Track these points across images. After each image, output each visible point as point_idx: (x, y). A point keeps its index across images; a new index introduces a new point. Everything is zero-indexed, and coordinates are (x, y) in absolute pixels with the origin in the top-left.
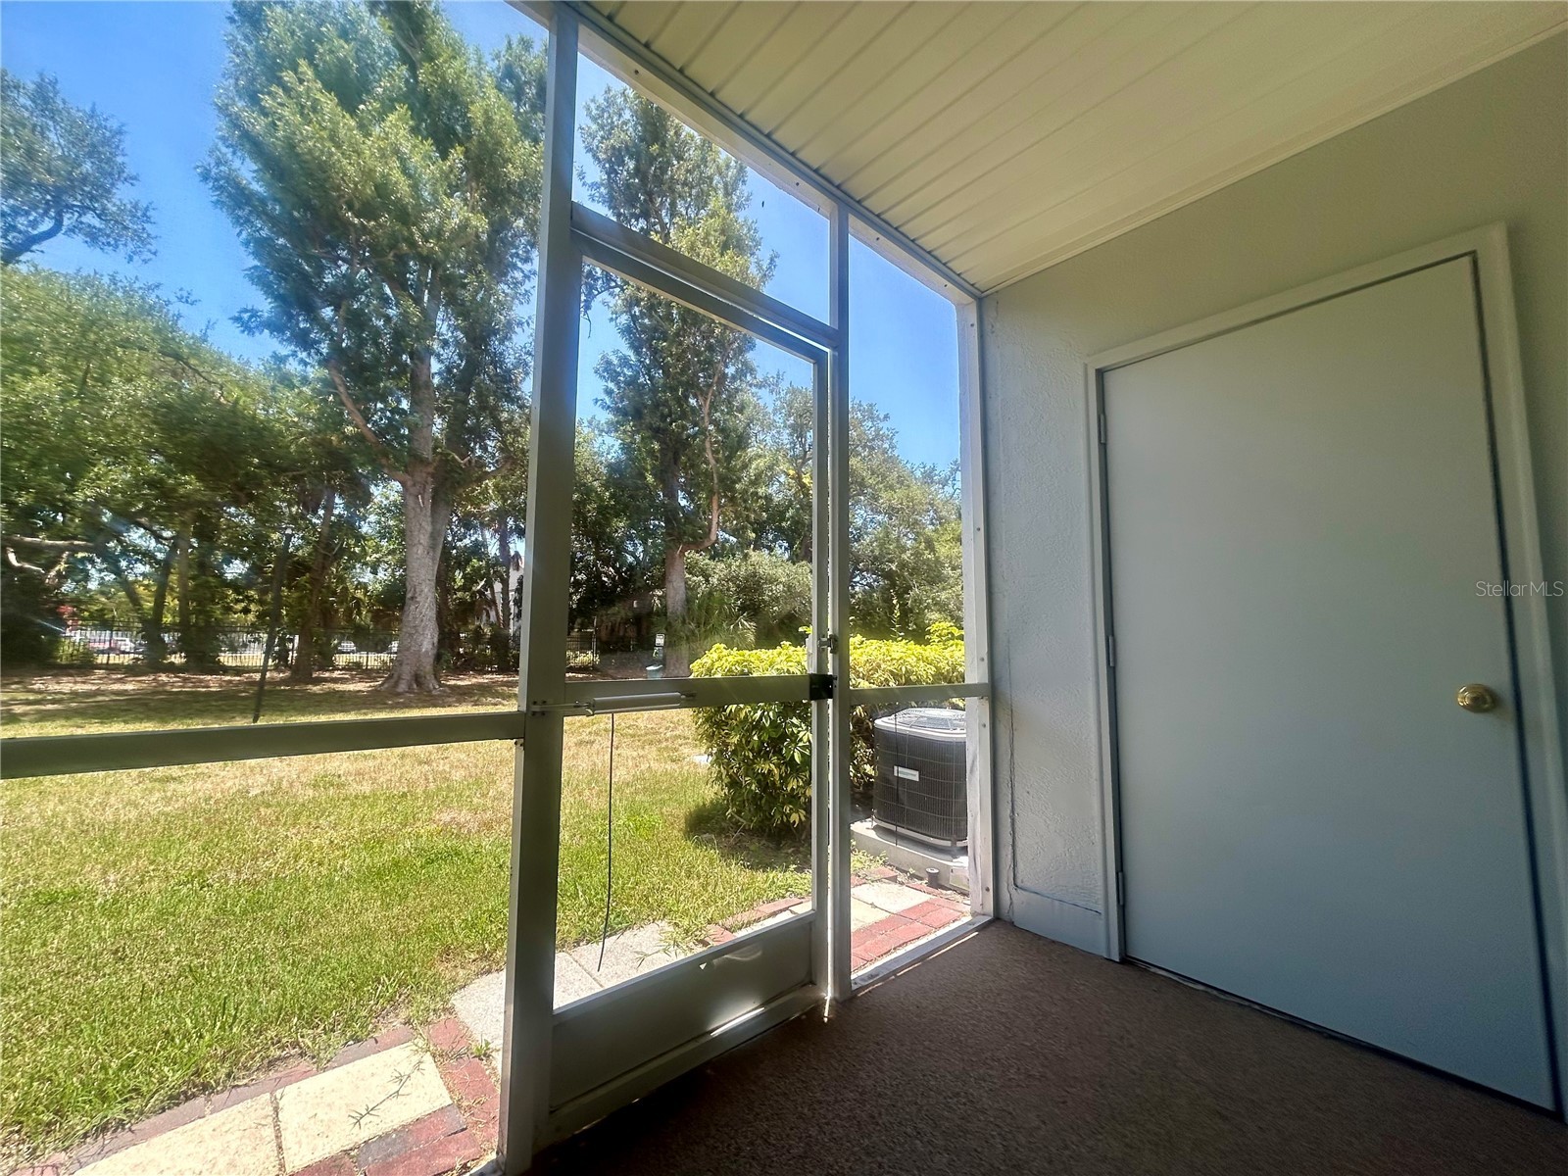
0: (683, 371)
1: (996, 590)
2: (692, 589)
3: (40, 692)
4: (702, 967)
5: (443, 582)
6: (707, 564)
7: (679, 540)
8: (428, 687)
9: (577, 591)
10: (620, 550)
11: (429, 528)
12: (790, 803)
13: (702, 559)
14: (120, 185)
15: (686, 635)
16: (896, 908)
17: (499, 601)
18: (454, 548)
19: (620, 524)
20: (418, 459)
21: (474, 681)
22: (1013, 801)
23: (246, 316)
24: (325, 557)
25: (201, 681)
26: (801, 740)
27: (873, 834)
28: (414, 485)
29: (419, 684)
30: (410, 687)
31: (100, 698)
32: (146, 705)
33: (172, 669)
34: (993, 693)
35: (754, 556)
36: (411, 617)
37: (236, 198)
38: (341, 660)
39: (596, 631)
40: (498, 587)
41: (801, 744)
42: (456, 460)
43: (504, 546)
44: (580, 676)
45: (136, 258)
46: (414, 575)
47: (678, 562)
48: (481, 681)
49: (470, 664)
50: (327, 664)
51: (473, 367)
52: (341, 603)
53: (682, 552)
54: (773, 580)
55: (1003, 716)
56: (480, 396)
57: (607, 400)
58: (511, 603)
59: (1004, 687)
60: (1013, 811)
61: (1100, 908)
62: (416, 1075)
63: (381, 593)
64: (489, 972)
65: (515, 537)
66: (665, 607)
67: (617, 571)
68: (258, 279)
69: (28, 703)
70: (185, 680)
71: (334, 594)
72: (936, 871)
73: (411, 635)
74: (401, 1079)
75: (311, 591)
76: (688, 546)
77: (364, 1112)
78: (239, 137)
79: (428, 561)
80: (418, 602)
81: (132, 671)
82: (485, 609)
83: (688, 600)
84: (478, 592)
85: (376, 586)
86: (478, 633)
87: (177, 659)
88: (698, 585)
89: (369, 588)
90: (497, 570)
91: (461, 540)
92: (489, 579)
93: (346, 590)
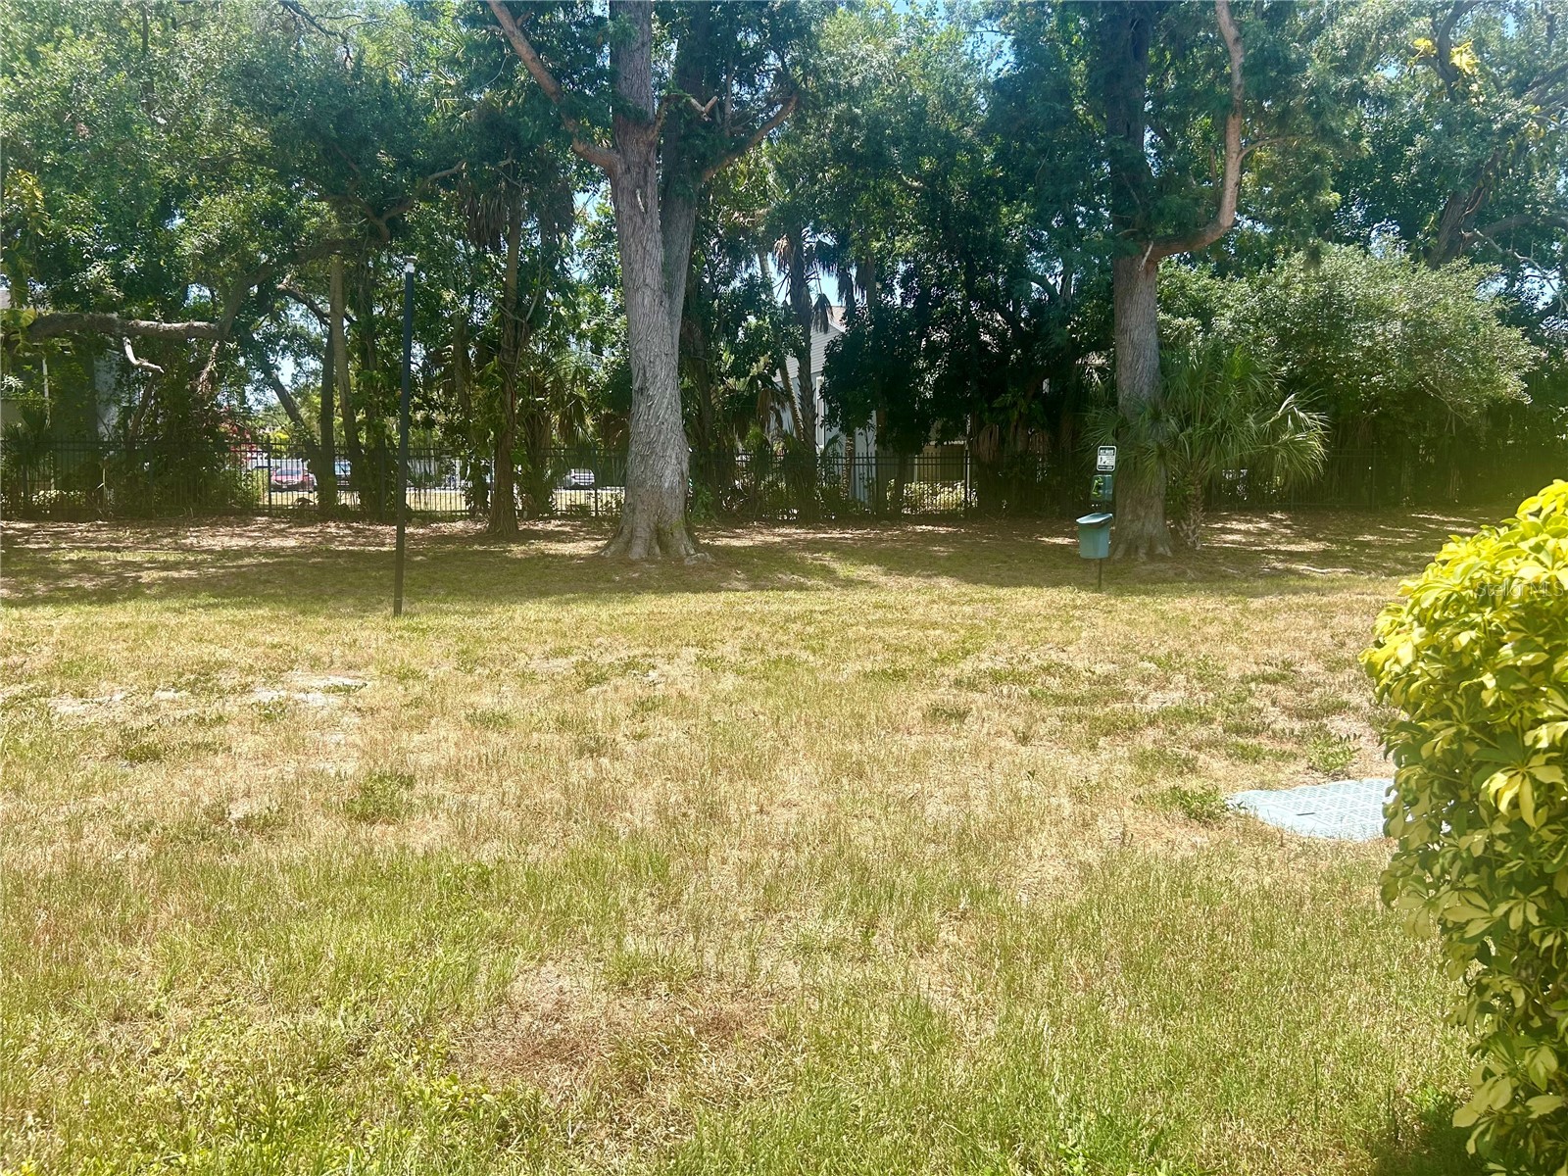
2: (1173, 346)
3: (190, 549)
5: (694, 359)
6: (1205, 289)
7: (1143, 235)
8: (678, 552)
9: (932, 365)
10: (1020, 274)
11: (659, 255)
13: (1196, 278)
15: (1160, 446)
17: (796, 392)
18: (715, 296)
19: (1014, 218)
20: (629, 119)
21: (759, 539)
24: (517, 326)
25: (377, 534)
28: (628, 170)
29: (664, 547)
30: (649, 551)
32: (292, 573)
33: (344, 515)
36: (642, 427)
38: (563, 499)
39: (970, 443)
40: (792, 365)
42: (694, 108)
43: (799, 287)
44: (942, 530)
46: (641, 346)
47: (1142, 285)
48: (770, 539)
49: (755, 510)
50: (540, 507)
52: (556, 404)
53: (1153, 262)
54: (1378, 311)
58: (817, 395)
63: (607, 386)
65: (819, 268)
66: (1112, 387)
67: (1012, 319)
69: (165, 567)
70: (358, 532)
71: (543, 391)
73: (645, 457)
75: (503, 386)
76: (1166, 246)
79: (661, 318)
80: (652, 398)
81: (300, 515)
82: (772, 408)
83: (1164, 369)
84: (760, 376)
85: (600, 374)
86: (762, 453)
87: (346, 499)
88: (1186, 335)
89: (592, 378)
90: (788, 334)
91: (727, 284)
92: (776, 352)
93: (559, 382)
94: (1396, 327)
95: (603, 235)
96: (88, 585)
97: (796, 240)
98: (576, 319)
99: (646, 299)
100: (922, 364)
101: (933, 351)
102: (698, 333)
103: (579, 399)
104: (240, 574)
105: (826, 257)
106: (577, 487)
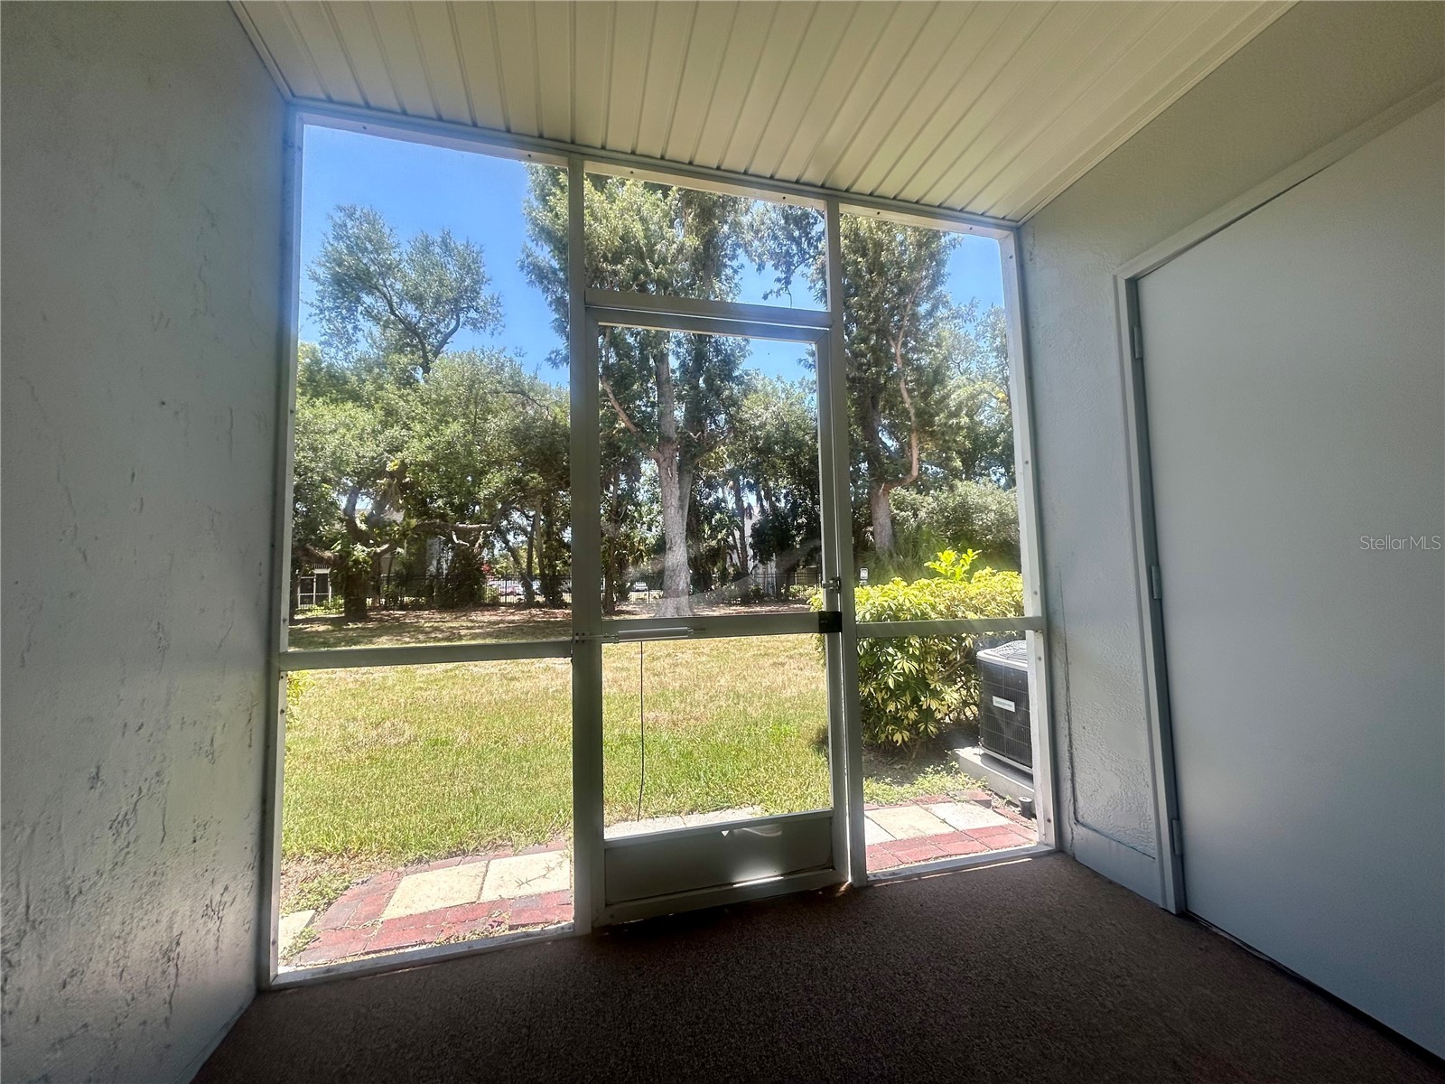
0: (875, 321)
1: (1046, 522)
2: (899, 524)
3: (472, 621)
4: (725, 833)
5: (693, 532)
6: (914, 500)
7: (880, 479)
9: (799, 533)
11: (678, 493)
12: (892, 724)
13: (911, 495)
14: (483, 287)
16: (962, 826)
17: (739, 546)
18: (702, 506)
20: (666, 440)
22: (1070, 735)
23: (553, 356)
25: (553, 613)
26: (896, 667)
27: (978, 760)
28: (665, 460)
29: (679, 615)
31: (501, 625)
33: (539, 605)
34: (1048, 627)
35: (962, 487)
37: (541, 275)
38: (633, 596)
40: (737, 534)
41: (896, 671)
42: (691, 436)
43: (739, 500)
45: (495, 332)
46: (670, 529)
47: (883, 500)
48: (728, 612)
49: (721, 599)
50: (625, 600)
51: (700, 357)
52: (631, 553)
53: (887, 490)
54: (983, 509)
55: (1058, 649)
56: (709, 381)
57: (810, 360)
58: (748, 547)
59: (1058, 621)
60: (1071, 747)
61: (1155, 853)
62: (557, 869)
63: (655, 545)
64: (626, 820)
65: (747, 490)
66: (875, 542)
68: (560, 329)
69: (468, 628)
70: (546, 613)
71: (625, 547)
72: (1029, 800)
73: (671, 577)
74: (549, 869)
76: (891, 484)
77: (524, 881)
78: (539, 232)
79: (678, 518)
80: (674, 550)
81: (518, 606)
82: (728, 553)
83: (894, 535)
84: (722, 539)
85: (651, 540)
86: (724, 573)
87: (540, 599)
88: (906, 520)
89: (647, 542)
90: (734, 521)
91: (707, 499)
92: (729, 528)
93: (632, 544)
94: (992, 515)
95: (653, 481)
96: (440, 636)
97: (736, 481)
98: (641, 516)
99: (672, 511)
100: (794, 532)
101: (800, 527)
102: (694, 522)
103: (642, 551)
104: (500, 630)
105: (751, 487)
106: (638, 591)
